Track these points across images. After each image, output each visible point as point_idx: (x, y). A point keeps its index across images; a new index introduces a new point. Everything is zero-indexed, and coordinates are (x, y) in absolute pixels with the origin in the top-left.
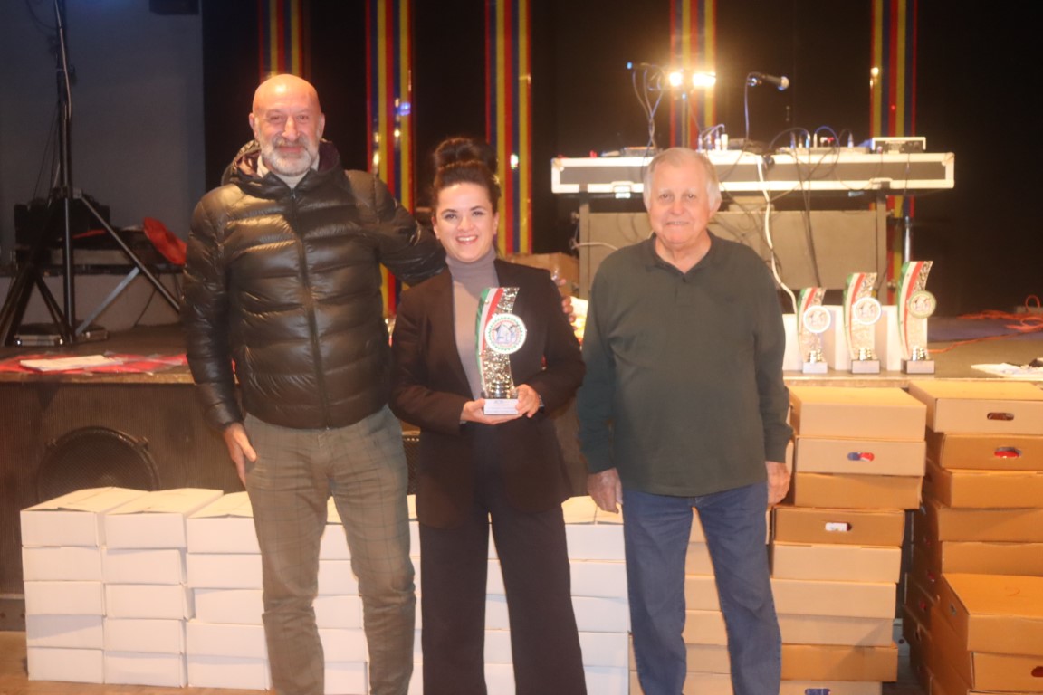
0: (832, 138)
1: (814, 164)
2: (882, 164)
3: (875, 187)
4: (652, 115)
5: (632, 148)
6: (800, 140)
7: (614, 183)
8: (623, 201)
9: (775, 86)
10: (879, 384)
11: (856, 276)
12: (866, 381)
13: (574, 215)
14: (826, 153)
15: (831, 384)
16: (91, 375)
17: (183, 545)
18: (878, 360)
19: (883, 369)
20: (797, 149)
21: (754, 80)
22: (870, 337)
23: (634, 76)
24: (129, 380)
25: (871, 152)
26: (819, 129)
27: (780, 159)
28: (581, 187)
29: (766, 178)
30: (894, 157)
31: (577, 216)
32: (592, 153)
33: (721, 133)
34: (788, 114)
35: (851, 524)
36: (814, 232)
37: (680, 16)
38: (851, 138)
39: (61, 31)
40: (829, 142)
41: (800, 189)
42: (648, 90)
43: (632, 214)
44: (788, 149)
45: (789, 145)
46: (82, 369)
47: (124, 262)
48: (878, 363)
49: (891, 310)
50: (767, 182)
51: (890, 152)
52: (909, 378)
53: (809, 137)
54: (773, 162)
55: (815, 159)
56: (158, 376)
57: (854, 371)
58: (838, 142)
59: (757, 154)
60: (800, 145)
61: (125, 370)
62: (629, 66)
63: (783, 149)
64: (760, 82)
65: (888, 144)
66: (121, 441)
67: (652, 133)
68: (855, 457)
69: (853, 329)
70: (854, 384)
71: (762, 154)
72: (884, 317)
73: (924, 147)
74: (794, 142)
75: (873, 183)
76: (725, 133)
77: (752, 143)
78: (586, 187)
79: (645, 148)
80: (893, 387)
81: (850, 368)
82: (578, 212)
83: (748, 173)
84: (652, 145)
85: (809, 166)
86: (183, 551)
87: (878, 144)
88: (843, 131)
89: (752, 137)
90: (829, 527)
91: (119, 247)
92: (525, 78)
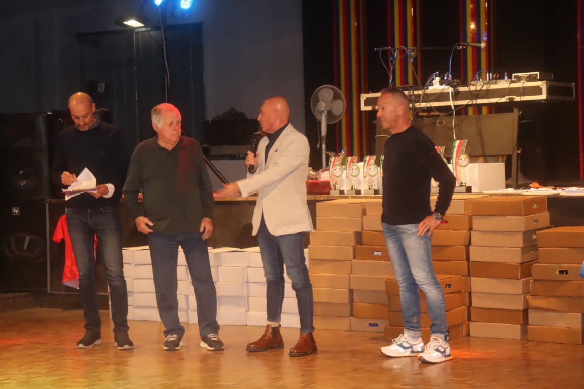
3: (507, 101)
20: (479, 82)
21: (460, 46)
27: (462, 89)
30: (522, 84)
33: (436, 77)
36: (482, 125)
41: (471, 103)
50: (454, 101)
51: (520, 81)
54: (458, 90)
59: (452, 86)
65: (520, 77)
73: (538, 78)
85: (475, 91)
87: (515, 77)
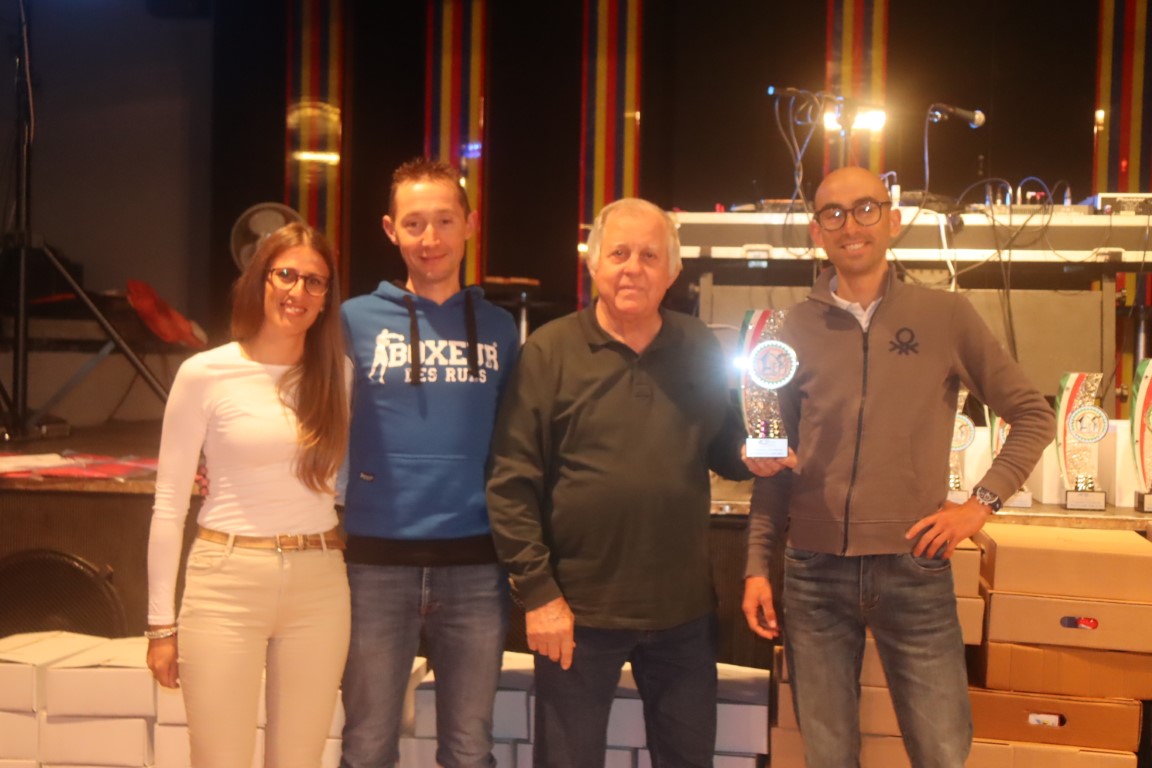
0: (1043, 194)
1: (1016, 227)
2: (1110, 229)
3: (1101, 259)
4: (800, 157)
5: (772, 201)
6: (999, 195)
7: (747, 247)
8: (759, 270)
9: (966, 123)
10: (1104, 525)
11: (1073, 377)
12: (1086, 519)
13: (692, 287)
14: (1033, 213)
15: (1037, 521)
16: (41, 479)
17: (150, 712)
18: (1102, 492)
19: (1109, 505)
20: (994, 207)
21: (938, 113)
22: (1091, 460)
23: (777, 104)
24: (92, 487)
25: (1096, 212)
26: (1025, 180)
27: (970, 219)
28: (702, 251)
29: (951, 245)
30: (1128, 219)
31: (697, 289)
32: (718, 206)
33: (891, 184)
34: (981, 165)
35: (1066, 716)
36: (1016, 319)
37: (839, 34)
38: (1068, 193)
39: (25, 29)
40: (1038, 198)
41: (997, 259)
42: (795, 123)
43: (769, 288)
44: (981, 207)
45: (983, 201)
46: (29, 472)
47: (99, 336)
48: (1103, 495)
49: (1122, 426)
50: (952, 251)
51: (1122, 213)
52: (1146, 518)
53: (1010, 191)
54: (961, 223)
55: (1019, 220)
56: (130, 483)
57: (1069, 507)
58: (1050, 198)
59: (940, 212)
60: (999, 201)
61: (87, 473)
62: (771, 91)
63: (975, 206)
64: (946, 117)
65: (1120, 202)
66: (76, 570)
67: (799, 181)
68: (1072, 622)
69: (1068, 449)
70: (1069, 523)
71: (946, 212)
72: (1110, 435)
74: (989, 197)
75: (1098, 255)
76: (897, 183)
77: (933, 198)
78: (710, 251)
79: (789, 201)
80: (1125, 529)
81: (1063, 502)
82: (697, 283)
83: (928, 237)
84: (798, 197)
85: (1009, 229)
86: (151, 721)
87: (1105, 201)
88: (1059, 182)
89: (932, 190)
90: (1033, 719)
91: (93, 317)
92: (634, 115)
